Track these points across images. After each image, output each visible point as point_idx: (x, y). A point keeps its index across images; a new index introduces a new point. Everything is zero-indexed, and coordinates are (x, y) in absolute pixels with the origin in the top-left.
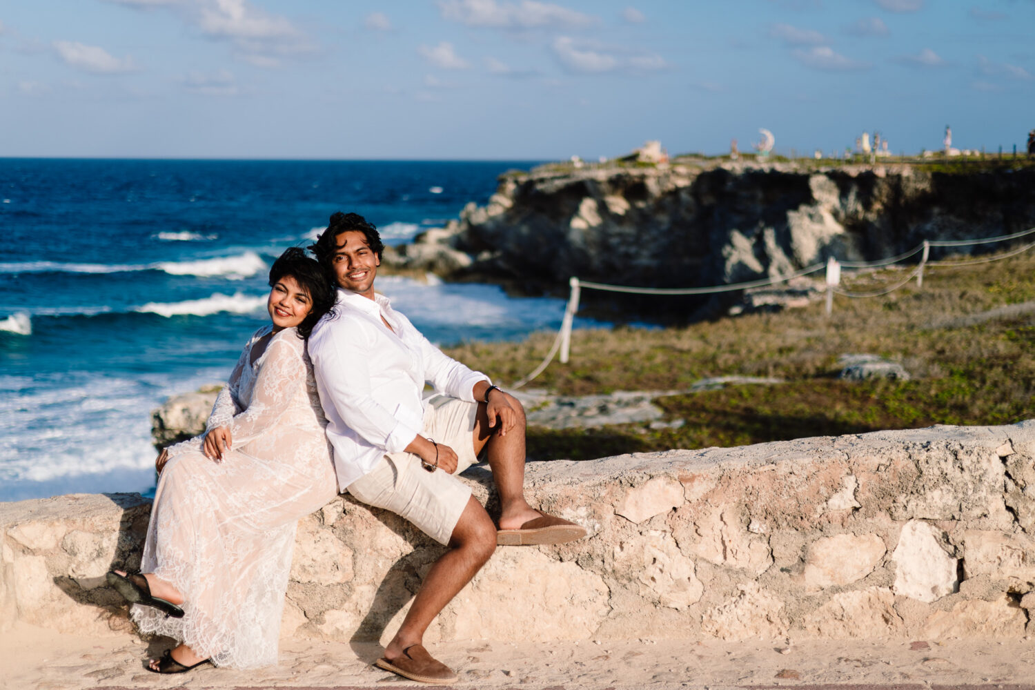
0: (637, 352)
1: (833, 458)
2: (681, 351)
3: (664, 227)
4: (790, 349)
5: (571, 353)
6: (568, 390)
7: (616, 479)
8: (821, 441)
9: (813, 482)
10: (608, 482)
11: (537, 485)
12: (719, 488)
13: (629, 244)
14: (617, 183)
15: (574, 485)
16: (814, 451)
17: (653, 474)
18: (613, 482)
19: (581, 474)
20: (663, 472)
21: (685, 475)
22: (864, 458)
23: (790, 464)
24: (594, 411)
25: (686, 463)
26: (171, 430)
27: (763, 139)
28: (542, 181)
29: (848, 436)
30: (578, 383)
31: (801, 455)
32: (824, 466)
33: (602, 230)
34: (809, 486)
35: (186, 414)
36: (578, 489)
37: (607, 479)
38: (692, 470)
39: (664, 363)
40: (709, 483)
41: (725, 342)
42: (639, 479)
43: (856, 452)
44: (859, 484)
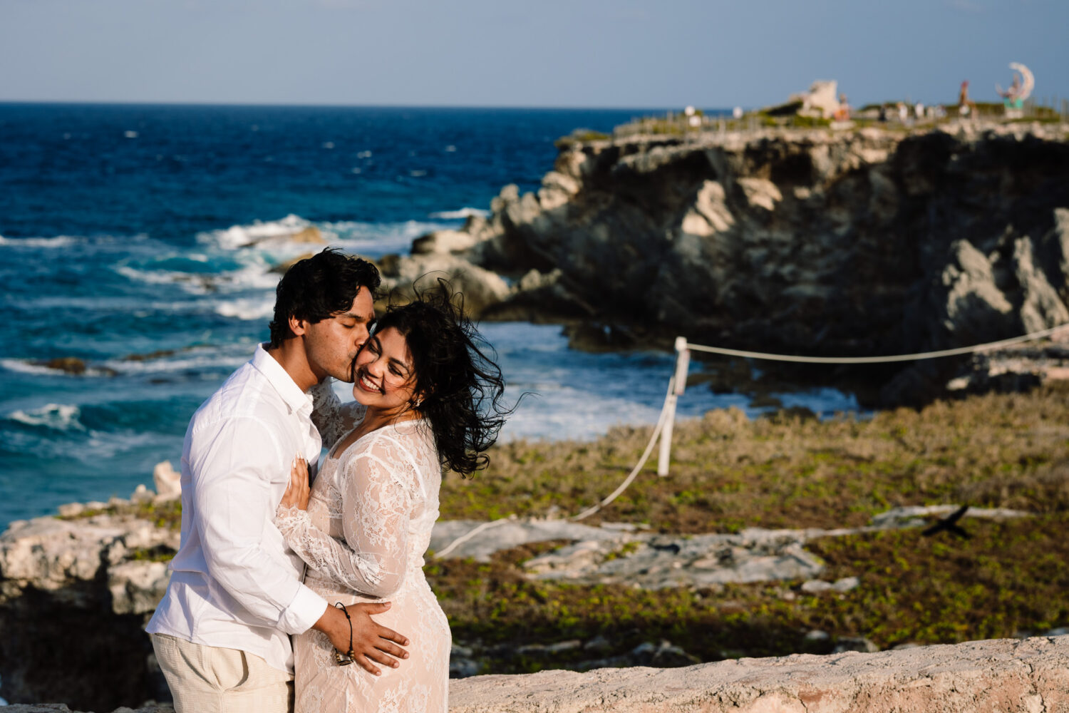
0: (786, 459)
1: (1010, 671)
2: (859, 460)
3: (842, 231)
4: (1039, 460)
5: (673, 460)
6: (669, 524)
7: (714, 695)
8: (998, 646)
9: (983, 703)
10: (702, 699)
11: (606, 702)
12: (854, 710)
13: (784, 261)
14: (760, 155)
15: (657, 703)
16: (986, 661)
17: (765, 689)
18: (710, 700)
19: (667, 687)
20: (778, 686)
21: (807, 690)
22: (1055, 670)
23: (952, 677)
24: (711, 561)
25: (810, 674)
26: (12, 581)
27: (1016, 82)
28: (632, 149)
29: (1037, 638)
30: (685, 513)
31: (967, 665)
32: (999, 682)
33: (735, 236)
34: (977, 709)
35: (39, 554)
36: (662, 708)
37: (701, 695)
38: (817, 684)
39: (828, 480)
40: (841, 703)
41: (932, 444)
42: (746, 695)
43: (1043, 663)
44: (1045, 707)
